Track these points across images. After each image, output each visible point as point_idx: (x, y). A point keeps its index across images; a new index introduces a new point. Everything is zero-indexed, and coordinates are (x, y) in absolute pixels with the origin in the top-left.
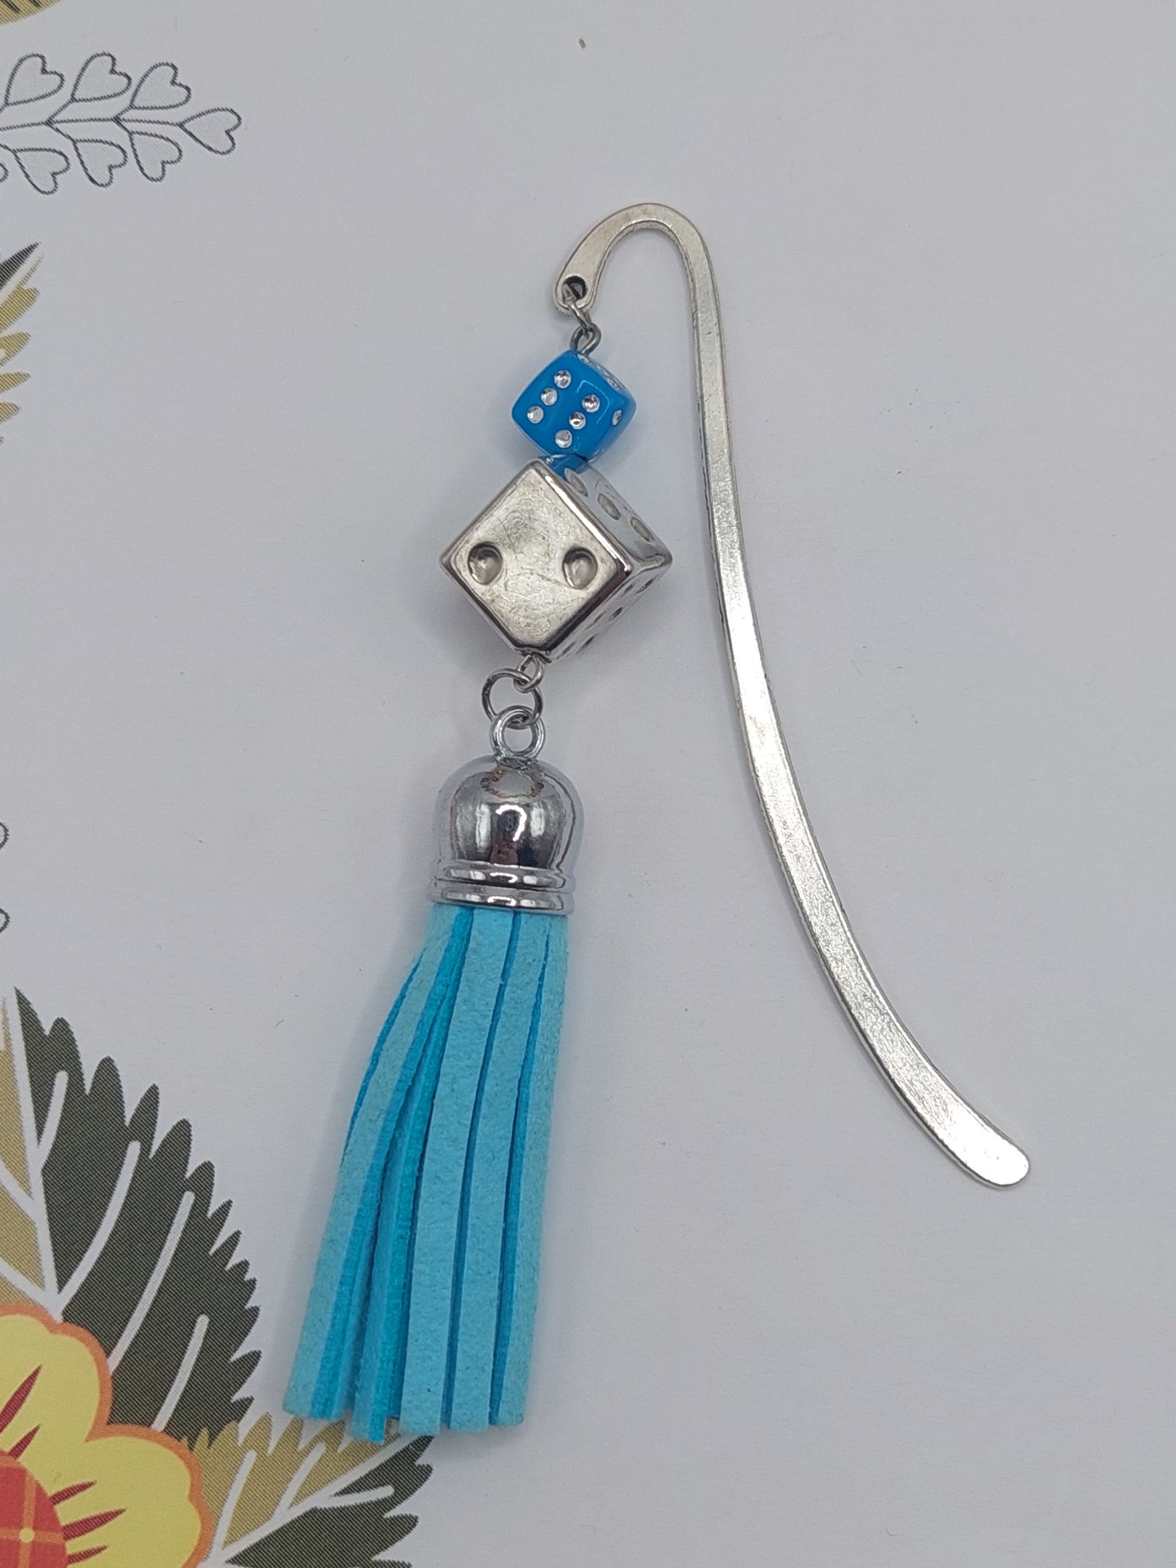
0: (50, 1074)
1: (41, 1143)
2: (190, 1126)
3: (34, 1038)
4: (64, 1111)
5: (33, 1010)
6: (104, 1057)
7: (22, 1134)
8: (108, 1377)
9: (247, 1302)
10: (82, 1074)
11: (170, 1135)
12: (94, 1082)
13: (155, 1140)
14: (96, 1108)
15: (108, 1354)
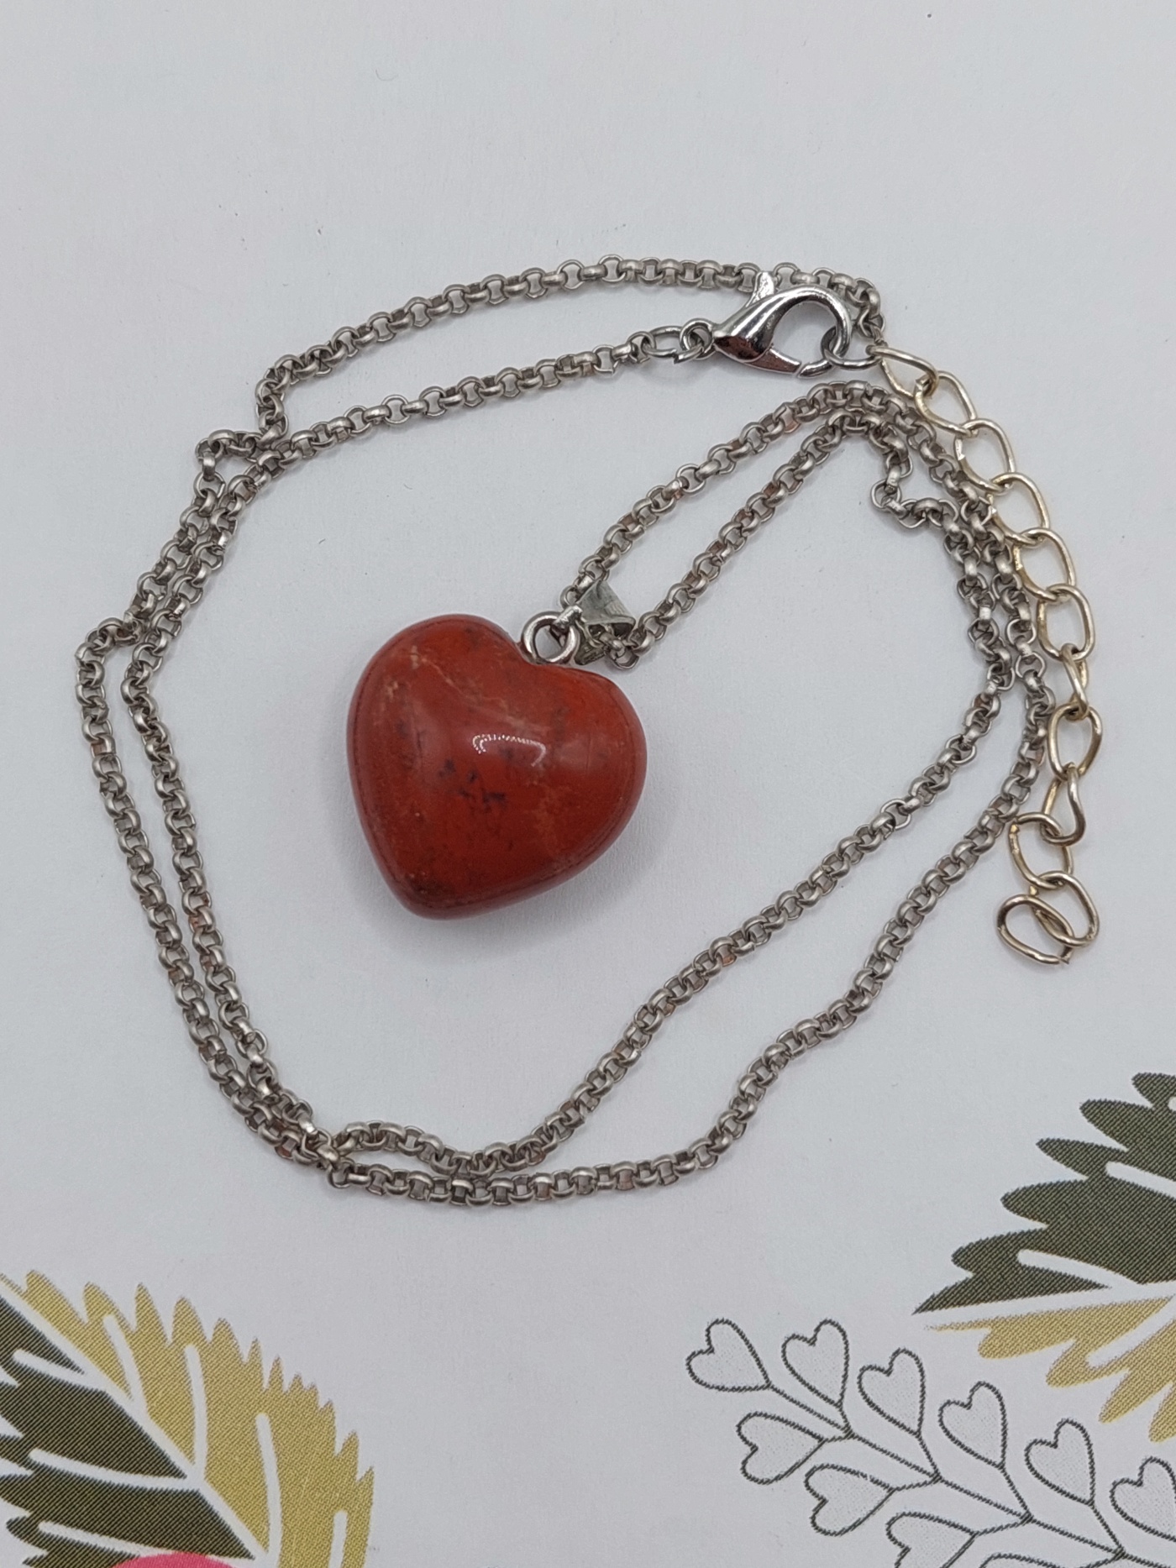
0: (1021, 1272)
1: (1106, 1285)
2: (1089, 1101)
3: (976, 1291)
4: (1066, 1255)
5: (942, 1292)
6: (1001, 1204)
7: (1095, 1308)
10: (1022, 1232)
11: (1099, 1126)
12: (1032, 1217)
13: (1105, 1145)
14: (1064, 1216)
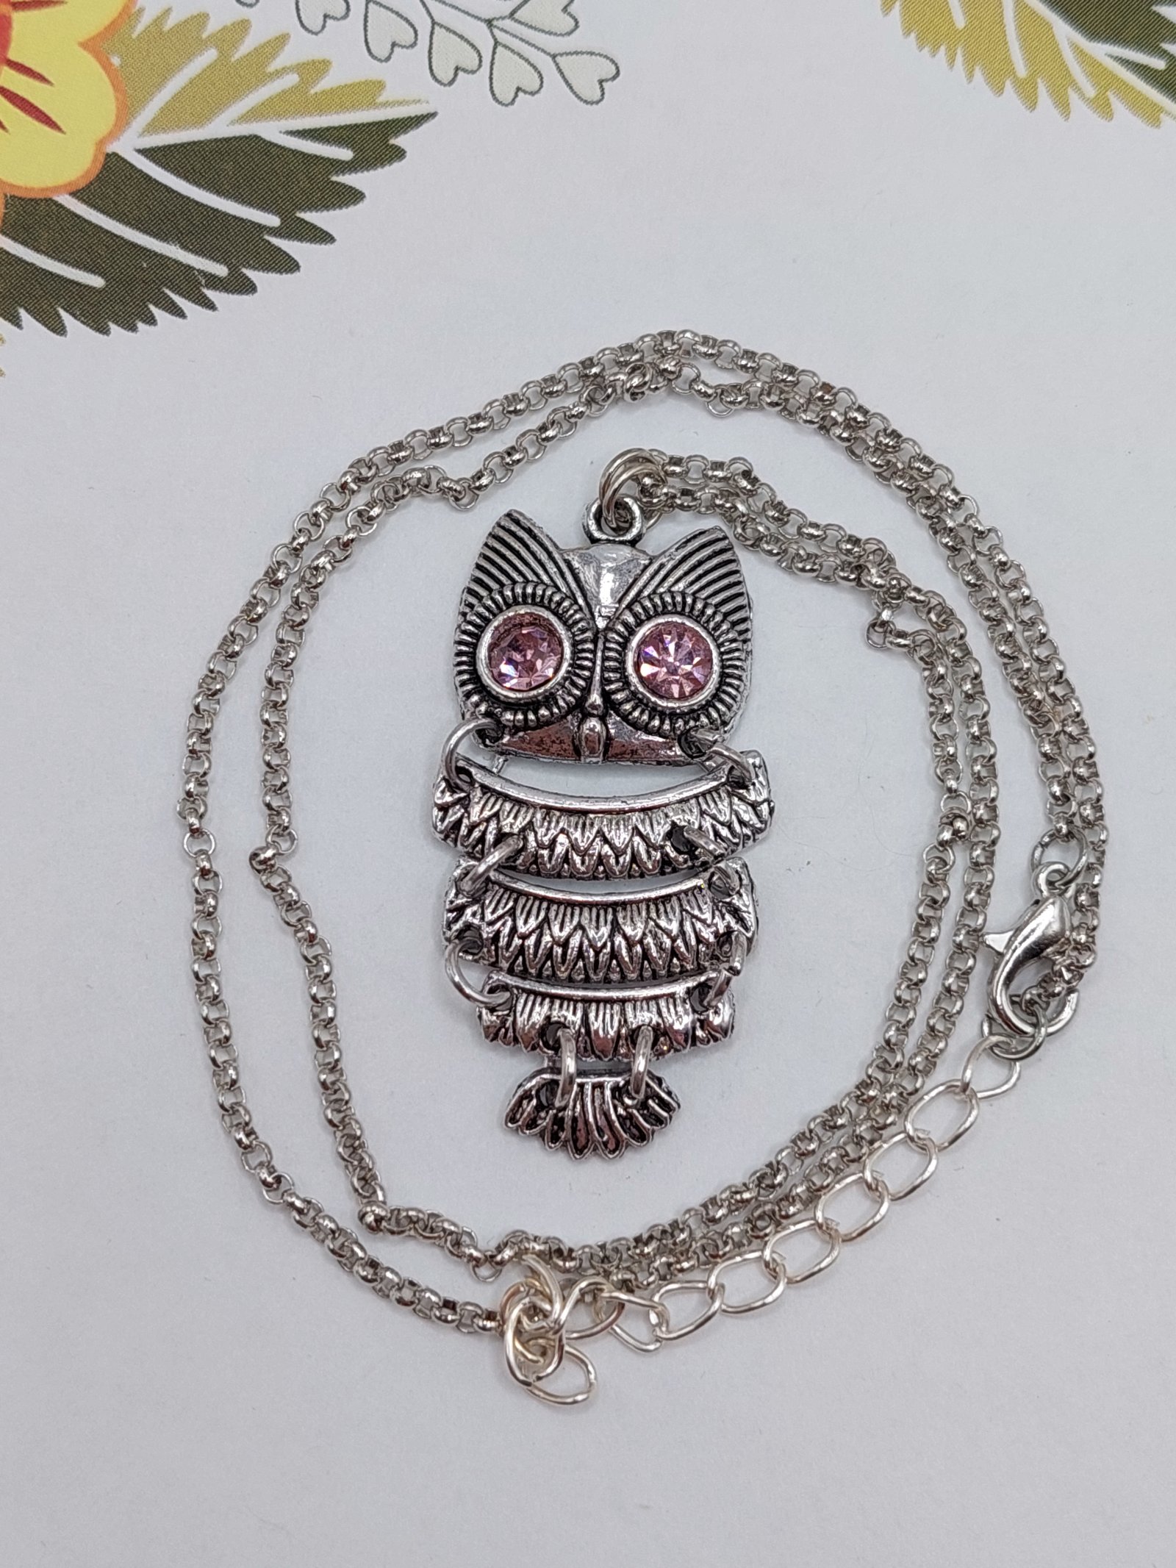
0: (351, 144)
1: (282, 134)
2: (293, 273)
3: (388, 129)
5: (417, 128)
6: (367, 194)
7: (292, 116)
8: (49, 195)
9: (117, 323)
10: (350, 173)
11: (284, 254)
12: (342, 185)
13: (280, 239)
15: (73, 194)
